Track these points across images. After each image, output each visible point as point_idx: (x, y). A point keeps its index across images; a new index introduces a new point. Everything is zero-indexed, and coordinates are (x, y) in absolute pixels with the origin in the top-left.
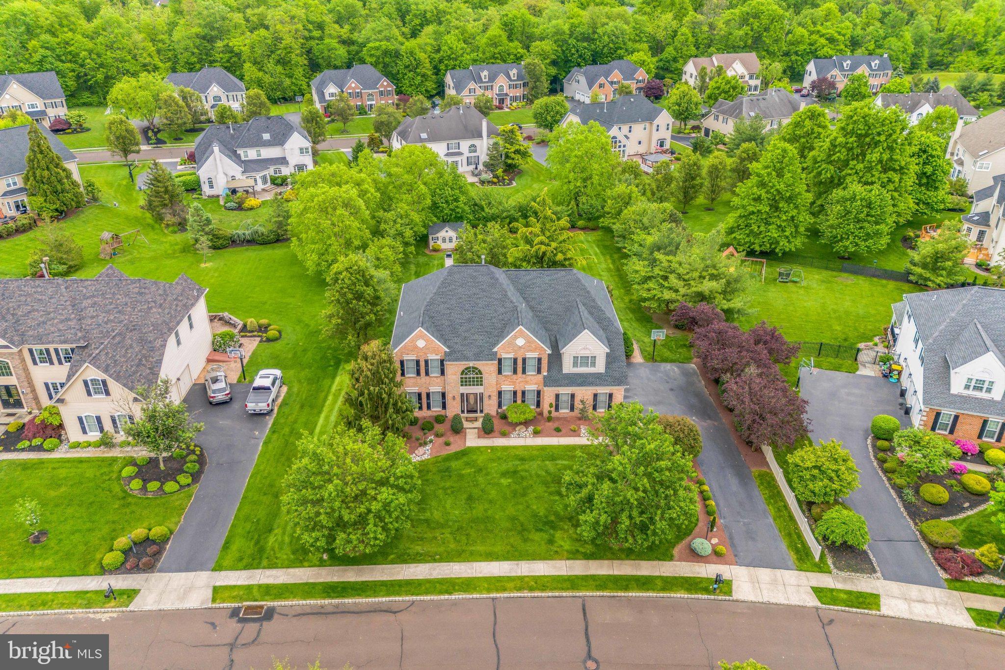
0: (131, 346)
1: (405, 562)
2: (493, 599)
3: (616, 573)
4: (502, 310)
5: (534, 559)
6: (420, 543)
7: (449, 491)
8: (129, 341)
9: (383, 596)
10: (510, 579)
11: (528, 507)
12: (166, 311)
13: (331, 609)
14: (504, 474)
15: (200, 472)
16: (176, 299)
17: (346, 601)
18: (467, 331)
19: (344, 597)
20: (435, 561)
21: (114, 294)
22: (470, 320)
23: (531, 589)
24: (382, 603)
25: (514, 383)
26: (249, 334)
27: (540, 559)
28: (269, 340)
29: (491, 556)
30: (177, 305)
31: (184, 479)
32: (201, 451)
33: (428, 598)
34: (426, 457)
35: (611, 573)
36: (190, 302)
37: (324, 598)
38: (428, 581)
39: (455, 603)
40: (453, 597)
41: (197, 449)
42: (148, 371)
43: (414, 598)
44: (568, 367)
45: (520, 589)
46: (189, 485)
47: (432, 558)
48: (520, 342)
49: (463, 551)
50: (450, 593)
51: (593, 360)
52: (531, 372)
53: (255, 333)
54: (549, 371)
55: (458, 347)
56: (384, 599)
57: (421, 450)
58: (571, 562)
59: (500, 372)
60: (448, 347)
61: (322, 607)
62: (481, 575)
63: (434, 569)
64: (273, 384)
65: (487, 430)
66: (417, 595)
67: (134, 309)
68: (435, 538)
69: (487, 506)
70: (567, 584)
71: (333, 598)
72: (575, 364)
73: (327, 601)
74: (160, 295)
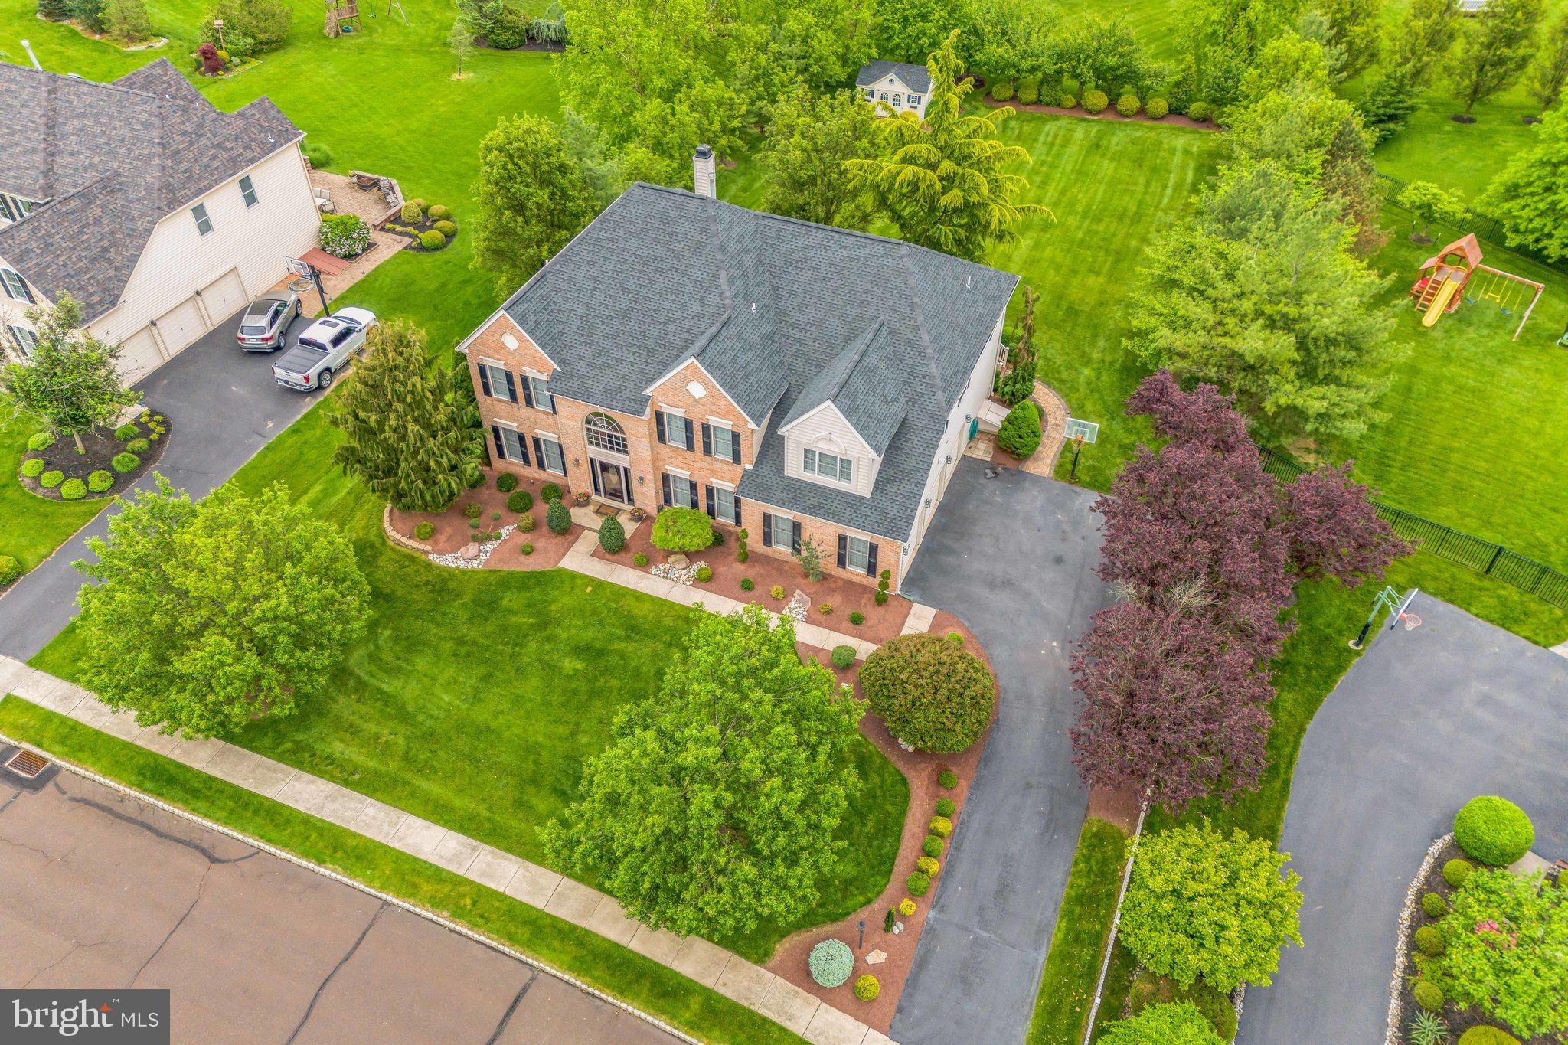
0: (98, 221)
1: (299, 765)
2: (386, 904)
3: (635, 945)
4: (695, 308)
5: (509, 850)
6: (348, 736)
7: (463, 651)
8: (98, 211)
9: (218, 821)
10: (438, 875)
11: (573, 735)
12: (183, 166)
13: (130, 810)
14: (581, 650)
15: (134, 474)
16: (219, 145)
17: (160, 804)
18: (611, 337)
19: (161, 795)
20: (346, 783)
21: (111, 117)
22: (625, 315)
23: (458, 914)
24: (210, 831)
25: (690, 467)
26: (399, 228)
27: (520, 855)
28: (421, 248)
29: (439, 813)
30: (214, 157)
31: (98, 480)
32: (163, 437)
33: (283, 855)
34: (475, 564)
35: (623, 941)
36: (249, 155)
37: (131, 785)
38: (306, 821)
39: (317, 885)
40: (322, 871)
41: (160, 429)
42: (112, 273)
43: (262, 845)
44: (794, 467)
45: (436, 903)
46: (102, 493)
47: (347, 776)
48: (697, 390)
49: (406, 783)
50: (321, 862)
51: (845, 468)
52: (723, 455)
53: (409, 229)
54: (757, 464)
55: (582, 367)
56: (215, 826)
57: (472, 548)
58: (572, 883)
59: (661, 437)
60: (562, 362)
61: (123, 799)
62: (396, 845)
63: (334, 800)
64: (337, 341)
65: (613, 546)
66: (269, 841)
67: (130, 150)
68: (377, 737)
69: (504, 706)
70: (524, 933)
71: (145, 791)
72: (808, 465)
73: (133, 793)
74: (184, 133)
